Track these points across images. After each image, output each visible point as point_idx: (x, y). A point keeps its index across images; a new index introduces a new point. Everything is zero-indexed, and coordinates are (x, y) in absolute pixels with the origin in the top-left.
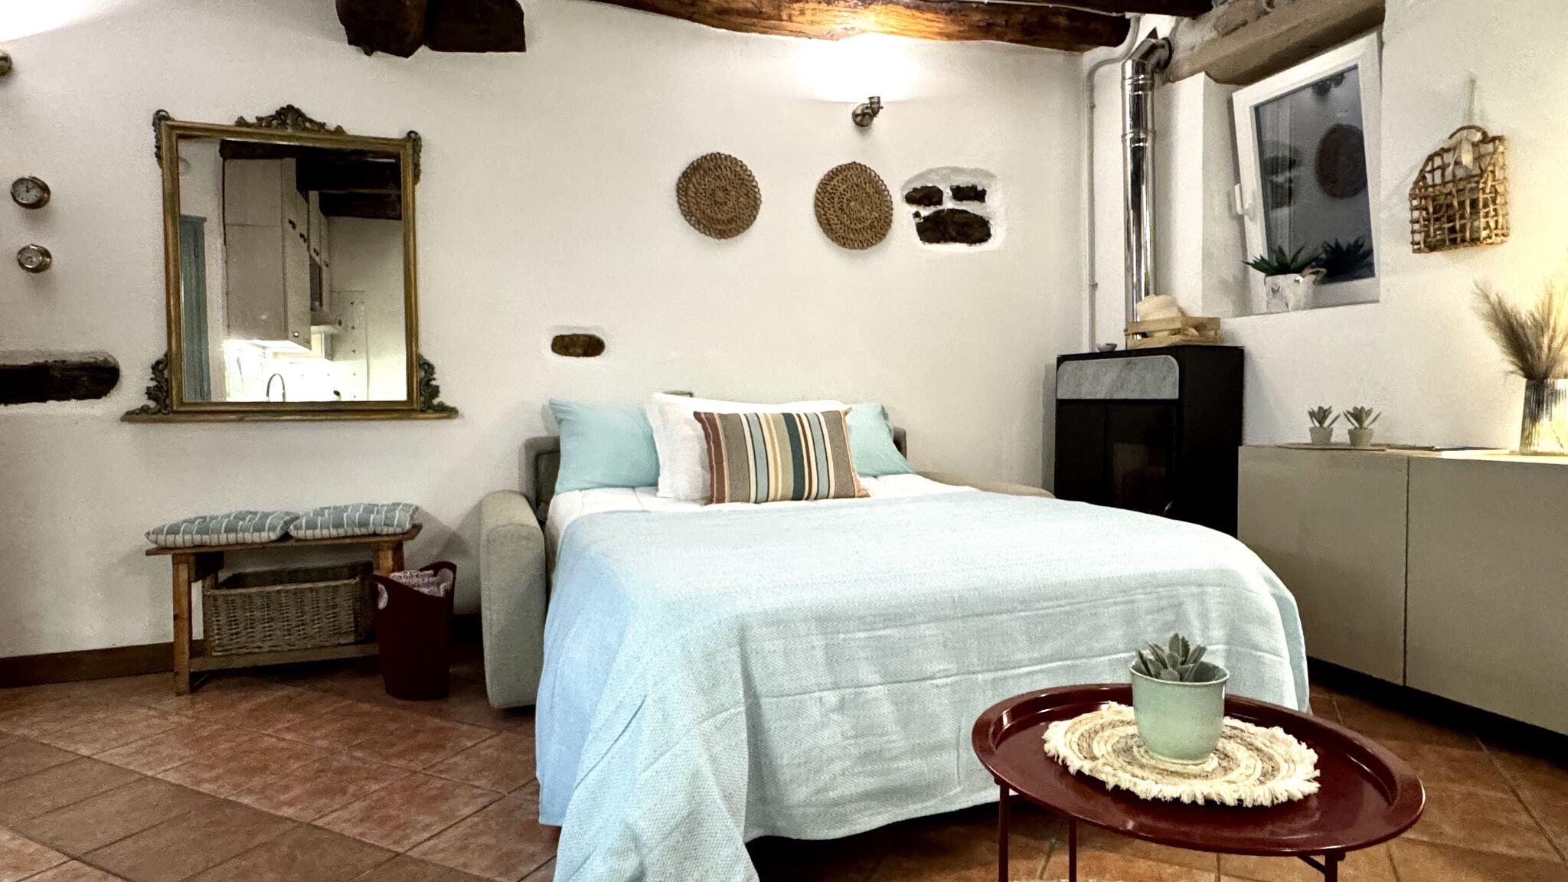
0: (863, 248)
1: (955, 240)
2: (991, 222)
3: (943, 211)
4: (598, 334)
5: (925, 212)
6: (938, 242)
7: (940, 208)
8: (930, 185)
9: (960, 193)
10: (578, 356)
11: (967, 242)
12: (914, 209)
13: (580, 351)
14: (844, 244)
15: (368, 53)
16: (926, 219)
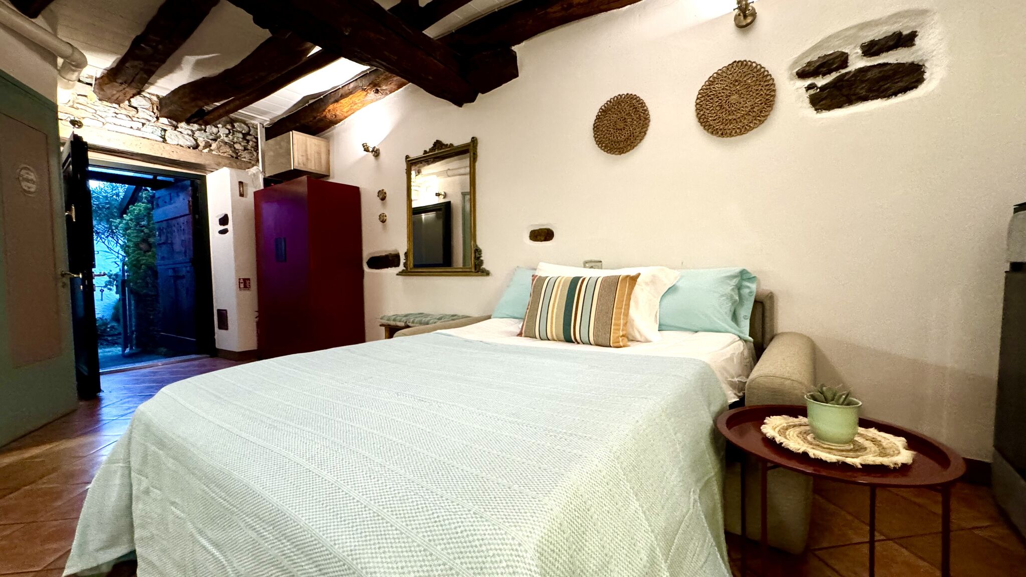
0: (741, 134)
1: (865, 99)
2: (927, 65)
3: (850, 72)
4: (552, 227)
5: (821, 82)
6: (840, 106)
7: (843, 71)
8: (830, 52)
10: (542, 241)
11: (883, 97)
12: (808, 82)
13: (543, 239)
14: (722, 134)
15: (460, 105)
16: (823, 88)
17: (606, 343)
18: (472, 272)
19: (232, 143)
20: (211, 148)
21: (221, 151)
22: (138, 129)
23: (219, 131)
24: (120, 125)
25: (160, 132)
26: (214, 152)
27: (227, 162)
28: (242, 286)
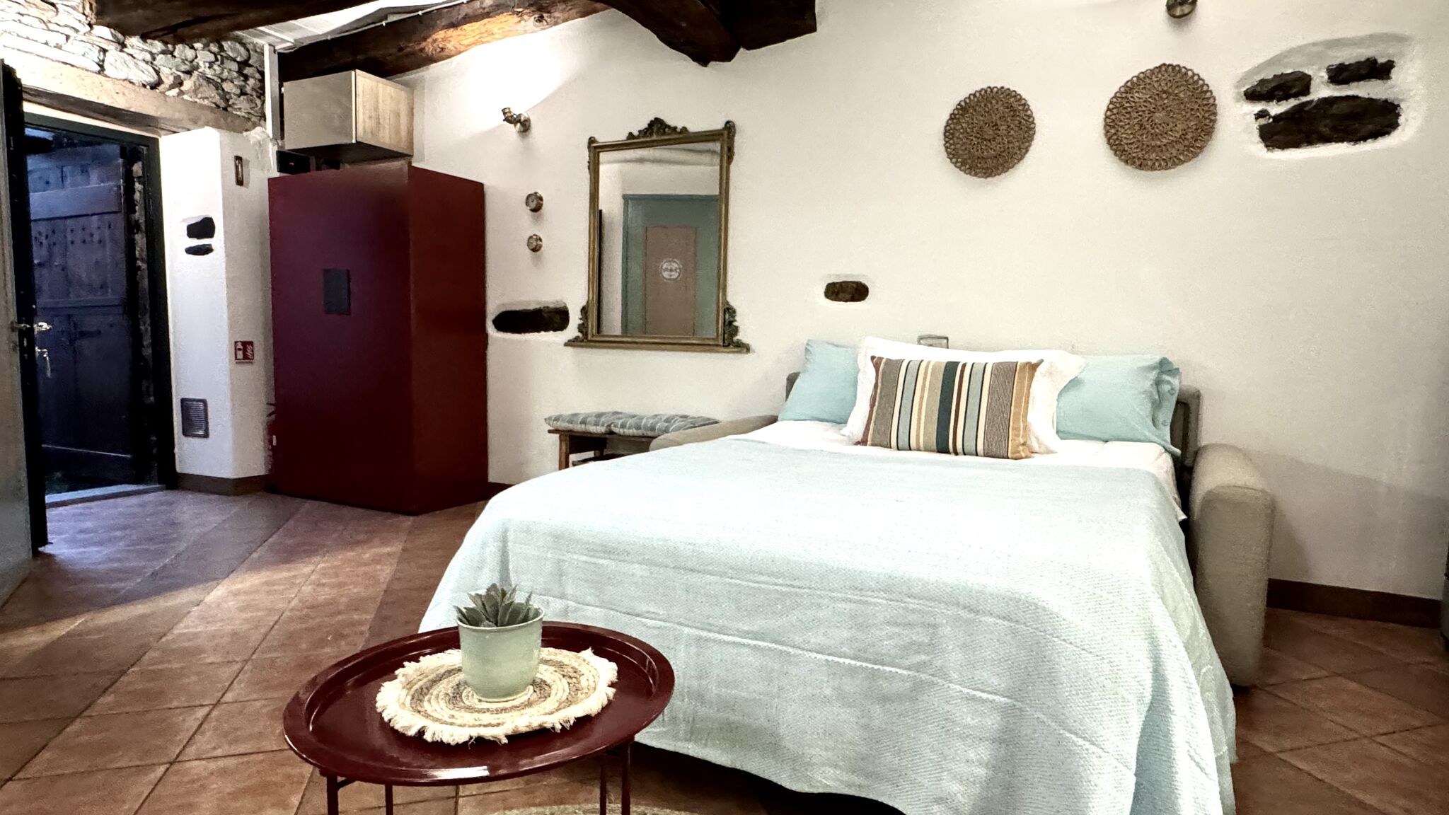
0: (1167, 168)
1: (1326, 140)
2: (1403, 105)
3: (1312, 101)
4: (863, 281)
5: (1276, 109)
6: (1297, 145)
7: (1304, 99)
8: (1289, 71)
9: (1340, 74)
10: (846, 301)
11: (1350, 141)
12: (1258, 107)
13: (848, 297)
15: (704, 63)
16: (1277, 118)
17: (1003, 452)
18: (717, 345)
19: (219, 81)
20: (182, 88)
21: (199, 96)
22: (58, 47)
23: (196, 57)
24: (28, 38)
25: (98, 54)
26: (186, 97)
27: (211, 116)
28: (240, 355)
